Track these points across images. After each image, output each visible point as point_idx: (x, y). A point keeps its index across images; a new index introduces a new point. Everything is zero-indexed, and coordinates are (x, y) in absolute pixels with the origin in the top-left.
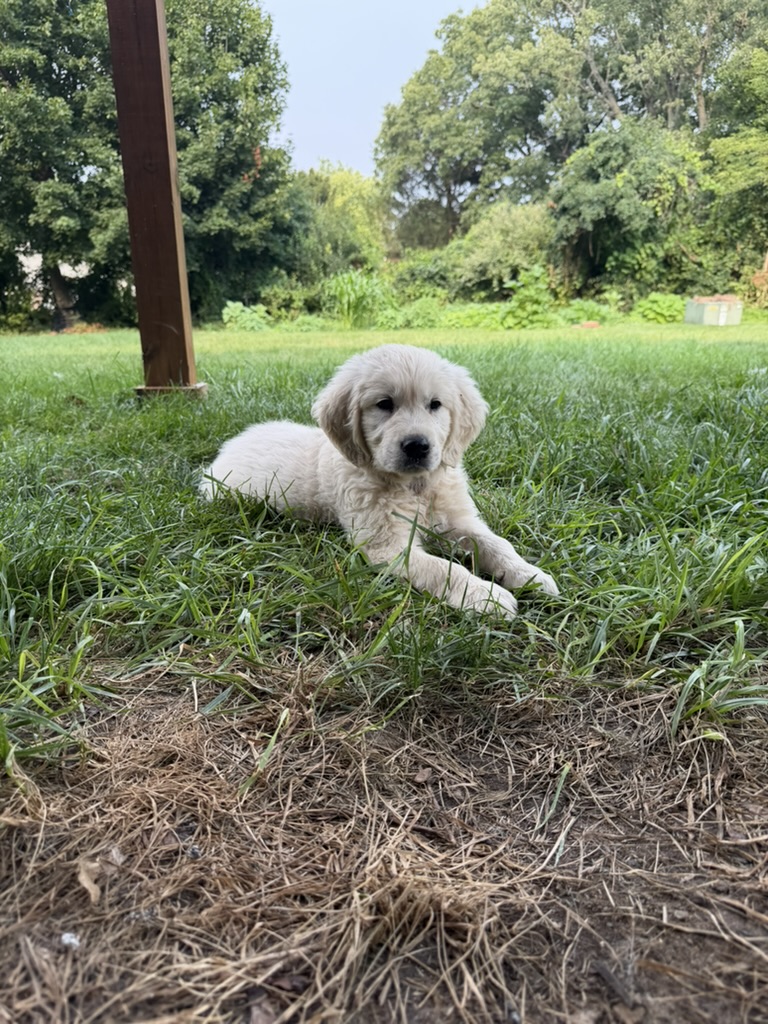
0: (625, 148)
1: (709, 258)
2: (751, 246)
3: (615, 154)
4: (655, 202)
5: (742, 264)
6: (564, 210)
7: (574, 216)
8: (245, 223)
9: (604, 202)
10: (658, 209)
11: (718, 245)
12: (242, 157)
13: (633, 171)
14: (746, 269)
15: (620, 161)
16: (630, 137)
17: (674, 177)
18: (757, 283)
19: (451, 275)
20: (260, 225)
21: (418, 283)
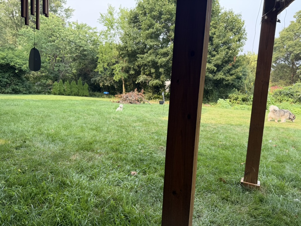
8: (228, 76)
12: (230, 59)
19: (295, 94)
20: (232, 77)
21: (282, 96)
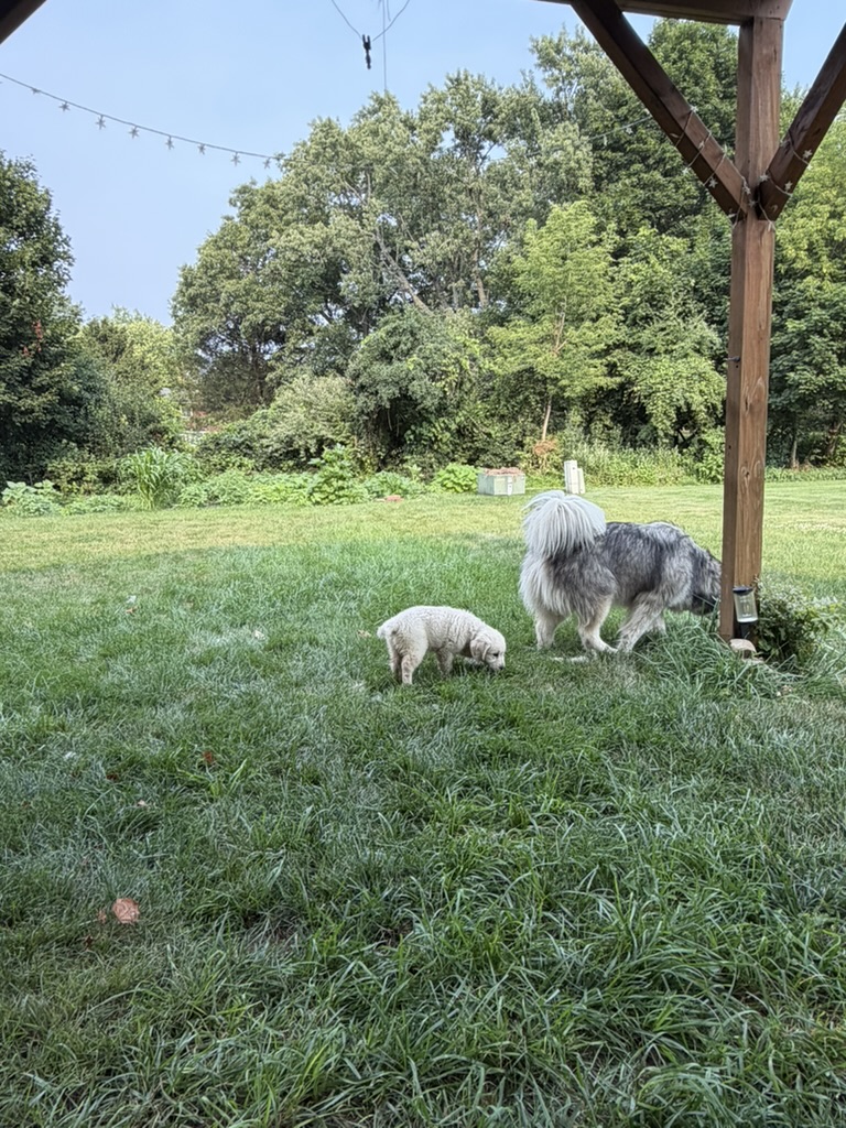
0: (413, 334)
1: (496, 430)
2: (530, 420)
3: (404, 339)
4: (443, 383)
5: (524, 435)
6: (362, 387)
7: (372, 394)
8: (26, 397)
9: (397, 383)
10: (446, 389)
11: (502, 417)
12: (20, 330)
13: (422, 355)
14: (527, 440)
15: (409, 345)
16: (416, 325)
17: (458, 361)
18: (538, 452)
19: (258, 445)
20: (45, 400)
21: (223, 452)
